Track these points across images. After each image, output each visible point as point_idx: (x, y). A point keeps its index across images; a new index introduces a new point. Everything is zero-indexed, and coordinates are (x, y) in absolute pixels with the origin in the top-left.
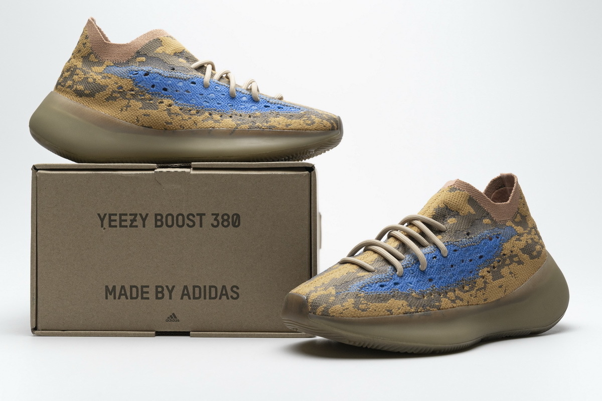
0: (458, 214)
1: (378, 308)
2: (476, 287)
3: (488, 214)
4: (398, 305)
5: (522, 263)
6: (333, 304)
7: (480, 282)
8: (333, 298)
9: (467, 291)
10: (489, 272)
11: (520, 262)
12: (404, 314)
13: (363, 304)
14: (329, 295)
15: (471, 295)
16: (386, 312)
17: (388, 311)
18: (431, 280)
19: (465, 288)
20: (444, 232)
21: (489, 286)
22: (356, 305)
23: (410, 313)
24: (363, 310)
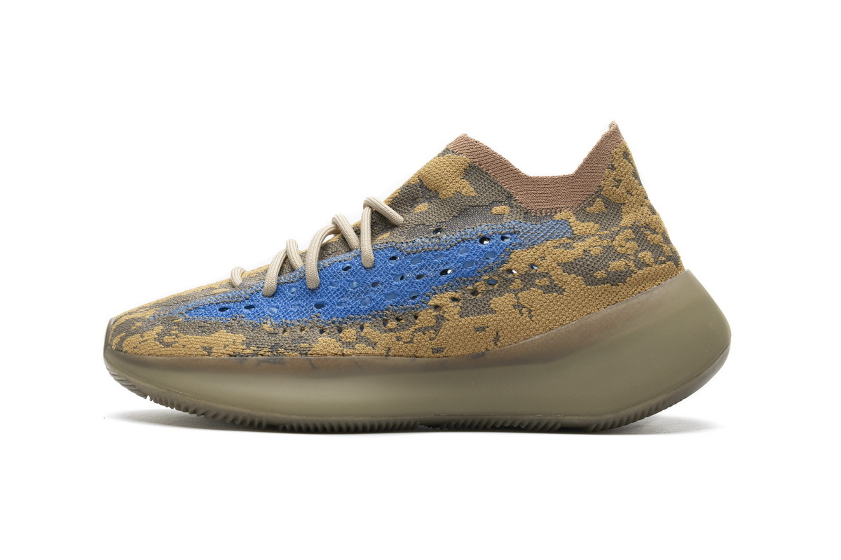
0: (436, 195)
2: (416, 324)
3: (509, 197)
5: (560, 291)
7: (427, 316)
9: (391, 330)
10: (454, 299)
11: (552, 288)
12: (231, 356)
15: (398, 339)
16: (201, 350)
17: (205, 349)
18: (319, 306)
19: (389, 325)
20: (398, 226)
21: (446, 325)
23: (242, 356)
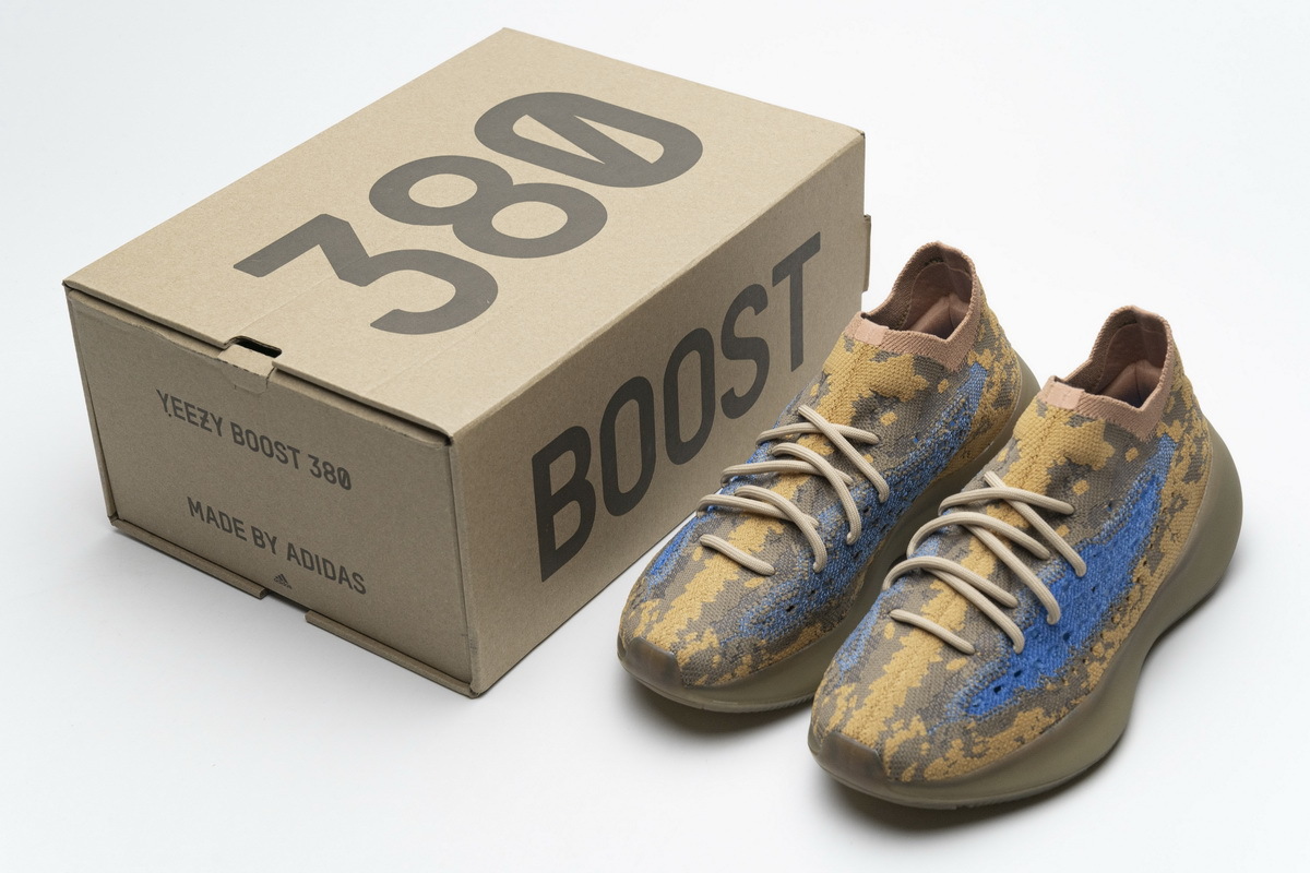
0: (1089, 468)
1: (1002, 743)
2: (1129, 605)
4: (1030, 722)
6: (930, 758)
8: (925, 746)
9: (1118, 624)
10: (1145, 564)
12: (1042, 733)
13: (977, 744)
14: (917, 741)
16: (1015, 743)
18: (1066, 637)
19: (1116, 620)
20: (1070, 515)
22: (968, 751)
23: (1050, 727)
24: (980, 756)
